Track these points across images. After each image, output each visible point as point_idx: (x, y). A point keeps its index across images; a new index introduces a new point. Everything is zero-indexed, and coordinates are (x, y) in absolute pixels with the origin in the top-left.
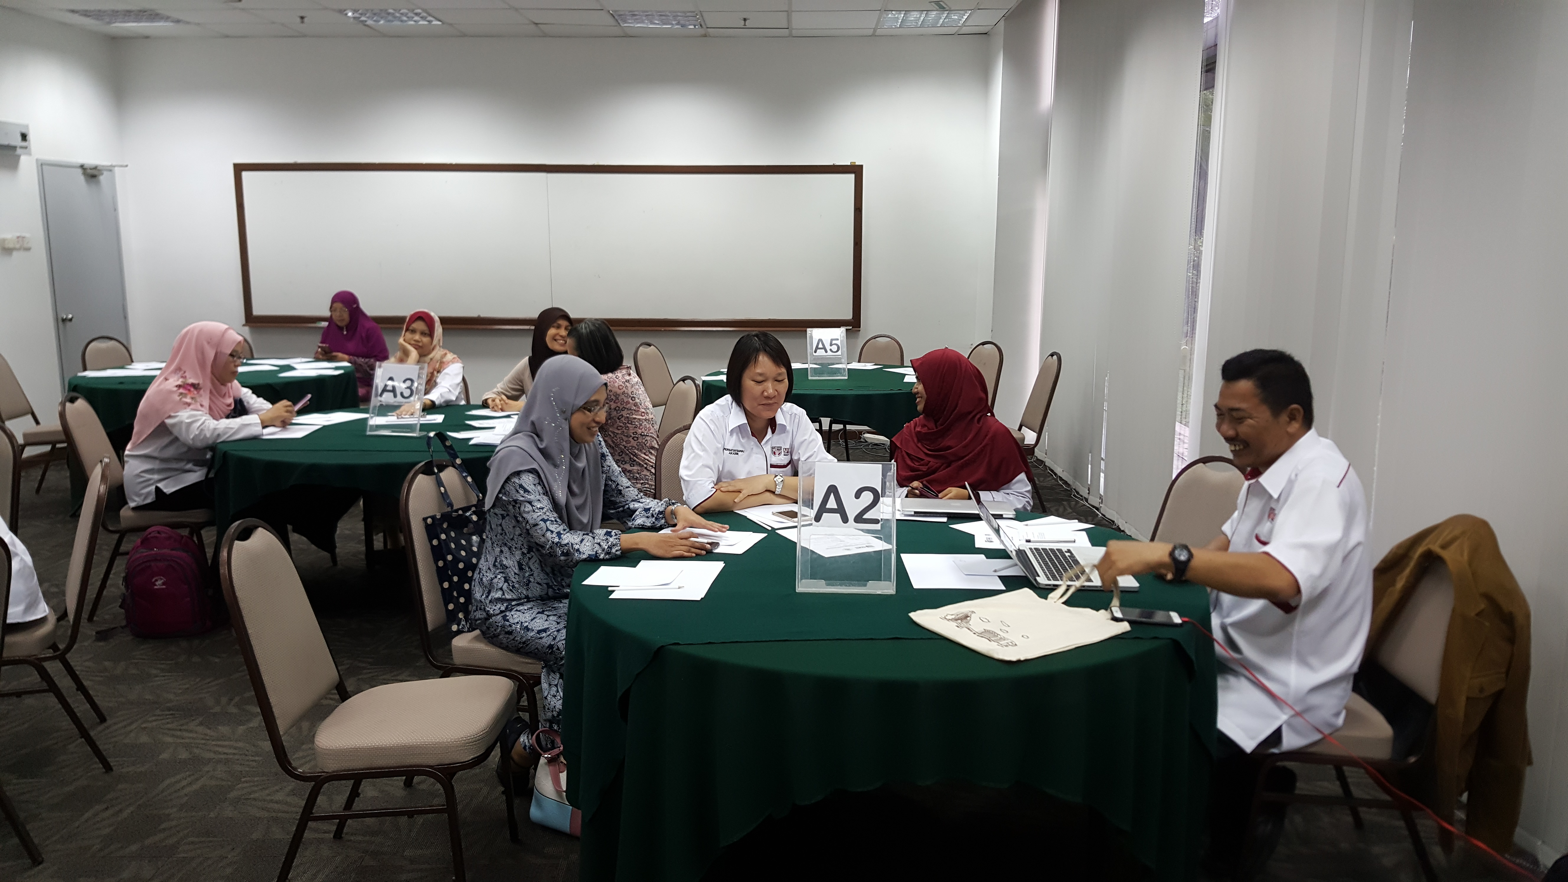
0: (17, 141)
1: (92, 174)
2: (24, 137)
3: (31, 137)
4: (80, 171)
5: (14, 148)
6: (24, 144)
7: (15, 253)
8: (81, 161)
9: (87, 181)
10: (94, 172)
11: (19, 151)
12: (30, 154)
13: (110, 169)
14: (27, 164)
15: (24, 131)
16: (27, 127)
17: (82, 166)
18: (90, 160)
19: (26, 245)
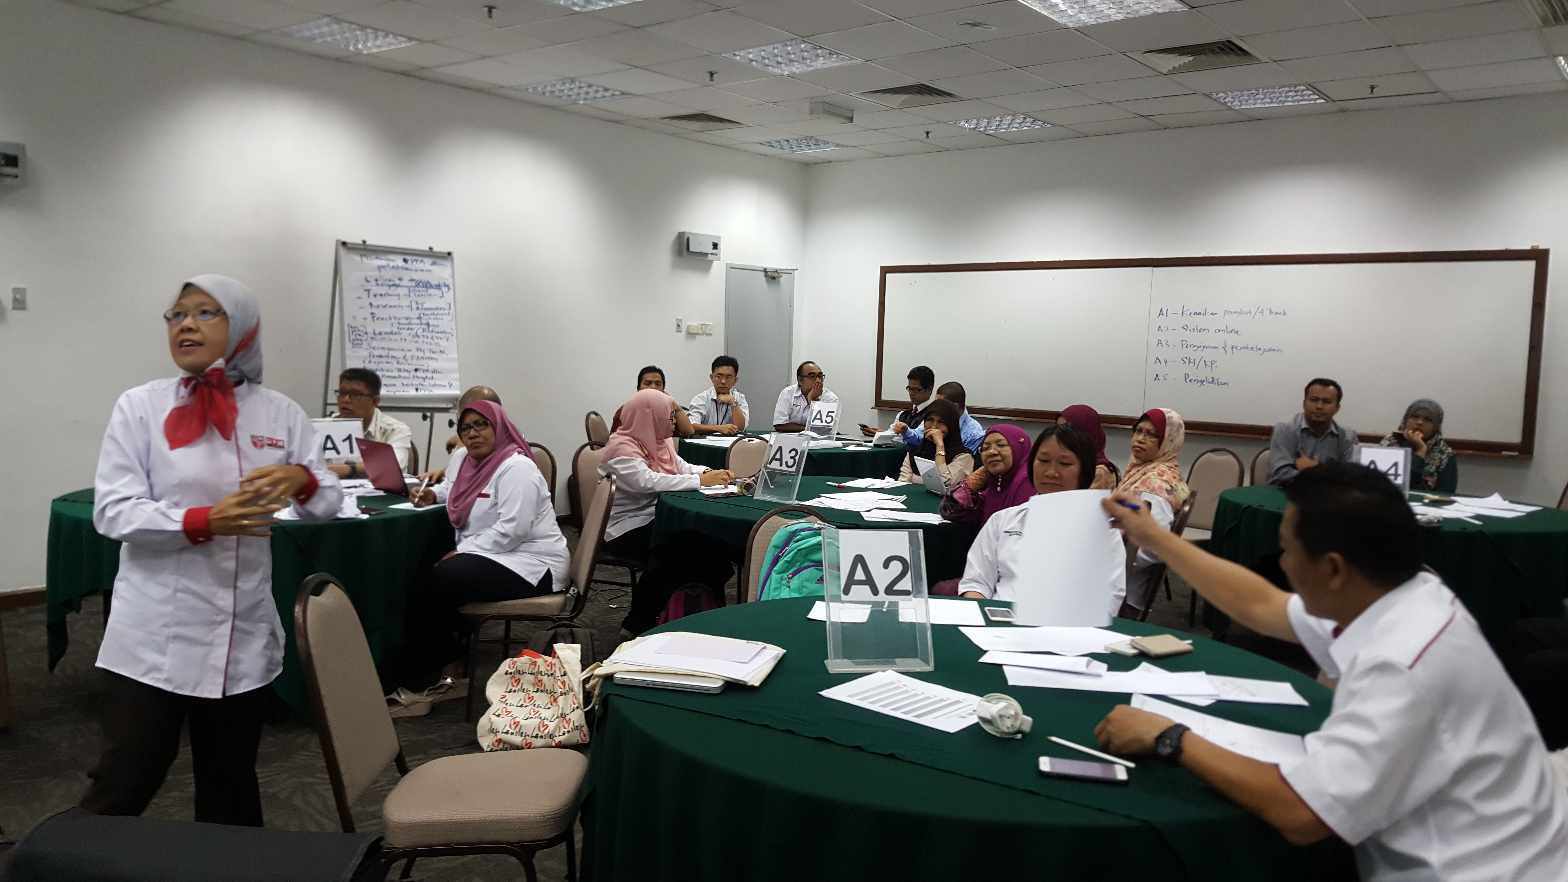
0: (709, 249)
1: (772, 276)
2: (715, 246)
3: (722, 246)
4: (763, 274)
5: (706, 254)
6: (715, 251)
7: (698, 337)
8: (765, 266)
9: (767, 281)
10: (775, 275)
11: (710, 257)
12: (719, 260)
13: (790, 272)
14: (718, 268)
15: (715, 241)
16: (719, 237)
17: (765, 271)
18: (771, 265)
19: (708, 332)
